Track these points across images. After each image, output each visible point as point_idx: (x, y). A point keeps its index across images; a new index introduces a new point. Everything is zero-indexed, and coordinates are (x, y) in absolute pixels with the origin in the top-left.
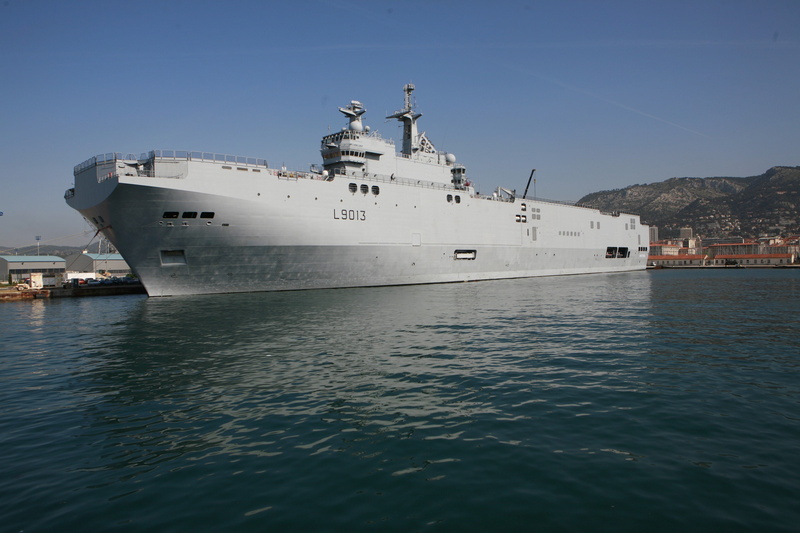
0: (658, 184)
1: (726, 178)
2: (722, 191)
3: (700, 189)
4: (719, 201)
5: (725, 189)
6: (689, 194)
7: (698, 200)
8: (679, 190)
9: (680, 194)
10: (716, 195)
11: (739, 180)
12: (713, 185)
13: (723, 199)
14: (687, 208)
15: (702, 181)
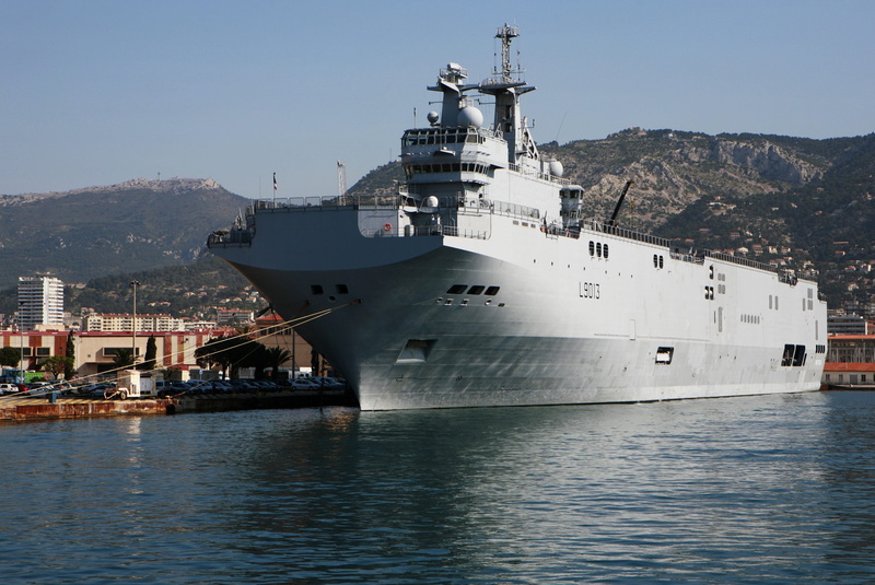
0: (590, 144)
1: (774, 139)
2: (765, 176)
3: (705, 167)
4: (757, 205)
5: (772, 170)
6: (677, 179)
7: (705, 200)
8: (650, 167)
9: (653, 179)
10: (749, 187)
11: (805, 146)
12: (740, 156)
13: (770, 200)
14: (674, 220)
15: (709, 143)
